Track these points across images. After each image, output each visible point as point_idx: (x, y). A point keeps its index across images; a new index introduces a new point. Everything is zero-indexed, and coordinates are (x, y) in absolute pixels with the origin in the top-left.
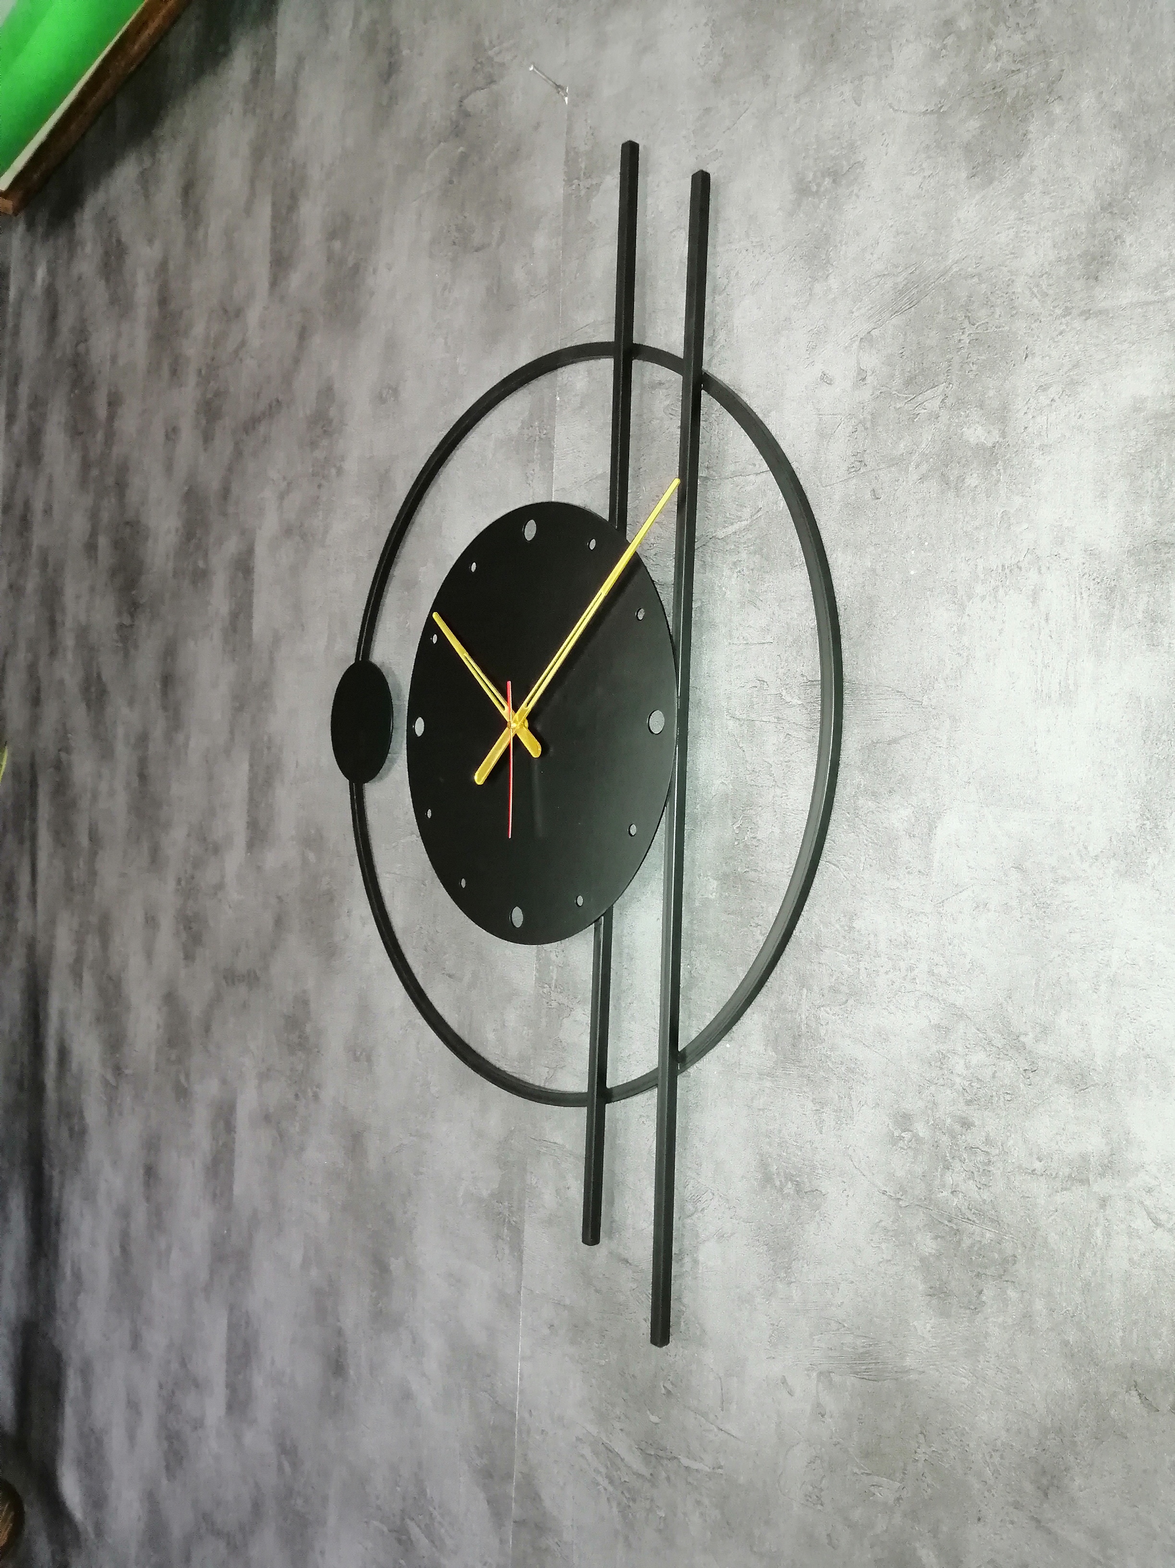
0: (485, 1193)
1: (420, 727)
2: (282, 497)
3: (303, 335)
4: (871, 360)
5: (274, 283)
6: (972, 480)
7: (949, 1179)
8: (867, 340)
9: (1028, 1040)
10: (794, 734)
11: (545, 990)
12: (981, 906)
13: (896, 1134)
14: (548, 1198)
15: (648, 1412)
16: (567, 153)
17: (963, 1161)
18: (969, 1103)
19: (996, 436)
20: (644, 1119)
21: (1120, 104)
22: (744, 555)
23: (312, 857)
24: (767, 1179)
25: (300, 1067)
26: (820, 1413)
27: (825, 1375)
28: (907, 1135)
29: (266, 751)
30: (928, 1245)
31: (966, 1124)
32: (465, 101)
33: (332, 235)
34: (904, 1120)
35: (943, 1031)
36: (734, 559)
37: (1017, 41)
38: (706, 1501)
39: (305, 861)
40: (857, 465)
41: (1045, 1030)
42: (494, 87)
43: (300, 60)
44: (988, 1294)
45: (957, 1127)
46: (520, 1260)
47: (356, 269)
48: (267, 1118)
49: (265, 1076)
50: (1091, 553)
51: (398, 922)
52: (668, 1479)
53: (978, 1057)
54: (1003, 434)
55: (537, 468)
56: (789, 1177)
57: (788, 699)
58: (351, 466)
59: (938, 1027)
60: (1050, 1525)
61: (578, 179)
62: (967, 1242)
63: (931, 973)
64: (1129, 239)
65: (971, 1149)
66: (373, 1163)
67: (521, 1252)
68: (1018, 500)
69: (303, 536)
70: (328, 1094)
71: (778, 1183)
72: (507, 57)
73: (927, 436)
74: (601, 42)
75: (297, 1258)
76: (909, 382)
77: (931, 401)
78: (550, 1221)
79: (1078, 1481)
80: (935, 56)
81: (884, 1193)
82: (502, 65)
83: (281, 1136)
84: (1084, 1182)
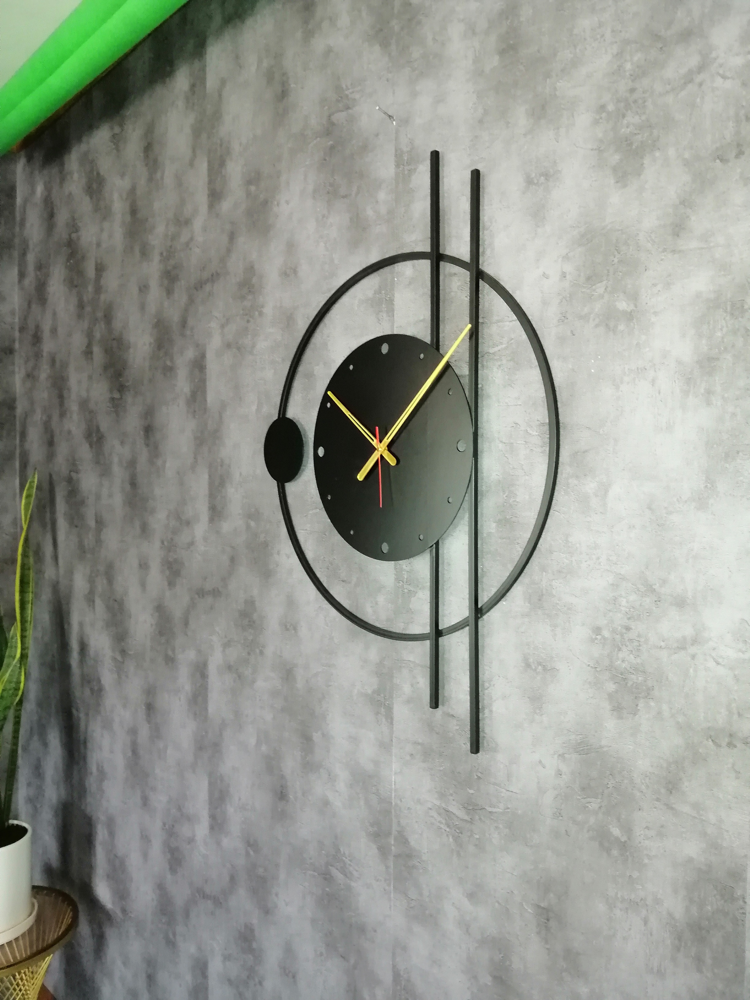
0: (370, 692)
1: (321, 452)
2: (223, 326)
3: (232, 237)
4: (568, 268)
5: (211, 206)
6: (621, 327)
7: (621, 655)
8: (566, 258)
9: (656, 587)
10: (535, 449)
11: (400, 585)
12: (632, 527)
13: (594, 637)
14: (407, 689)
15: (468, 789)
16: (396, 151)
17: (627, 646)
18: (629, 619)
19: (632, 307)
20: (459, 644)
21: (687, 155)
22: (504, 362)
23: (252, 524)
24: (528, 665)
25: (250, 638)
26: (559, 773)
27: (562, 756)
28: (599, 637)
29: (219, 468)
30: (611, 687)
31: (628, 629)
32: (332, 117)
33: (249, 182)
34: (597, 630)
35: (615, 586)
36: (499, 363)
37: (636, 120)
38: (501, 826)
39: (248, 527)
40: (563, 318)
41: (664, 582)
42: (350, 111)
43: (223, 82)
44: (641, 704)
45: (624, 631)
46: (392, 723)
47: (265, 203)
48: (229, 668)
49: (227, 645)
50: (679, 362)
51: (309, 555)
52: (480, 819)
53: (633, 597)
54: (636, 306)
55: (385, 315)
56: (540, 664)
57: (531, 432)
58: (268, 310)
59: (613, 585)
60: (674, 806)
61: (403, 165)
62: (630, 684)
63: (608, 560)
64: (693, 218)
65: (631, 640)
66: (300, 684)
67: (392, 719)
68: (643, 337)
69: (239, 349)
70: (269, 651)
71: (534, 668)
72: (357, 96)
73: (598, 306)
74: (414, 95)
75: (253, 741)
76: (588, 279)
77: (600, 288)
78: (409, 701)
79: (686, 784)
80: (596, 122)
81: (589, 665)
82: (355, 99)
83: (239, 677)
84: (684, 648)
